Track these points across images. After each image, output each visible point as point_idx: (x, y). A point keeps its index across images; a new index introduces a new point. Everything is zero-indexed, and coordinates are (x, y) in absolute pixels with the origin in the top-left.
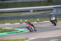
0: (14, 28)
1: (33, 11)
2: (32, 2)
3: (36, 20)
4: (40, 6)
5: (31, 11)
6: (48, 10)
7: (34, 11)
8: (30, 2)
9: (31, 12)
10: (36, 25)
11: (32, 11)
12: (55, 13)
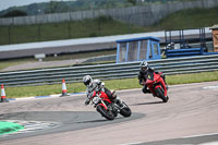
1: (47, 56)
2: (40, 25)
3: (58, 87)
4: (70, 38)
5: (37, 56)
6: (97, 51)
7: (49, 56)
8: (33, 25)
9: (38, 60)
10: (59, 104)
11: (43, 56)
12: (124, 60)
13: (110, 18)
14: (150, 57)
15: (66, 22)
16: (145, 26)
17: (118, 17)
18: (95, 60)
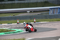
0: (11, 28)
1: (30, 12)
3: (33, 20)
5: (28, 12)
8: (27, 3)
9: (28, 13)
13: (48, 2)
14: (59, 13)
15: (36, 2)
16: (57, 4)
17: (50, 2)
18: (44, 13)
